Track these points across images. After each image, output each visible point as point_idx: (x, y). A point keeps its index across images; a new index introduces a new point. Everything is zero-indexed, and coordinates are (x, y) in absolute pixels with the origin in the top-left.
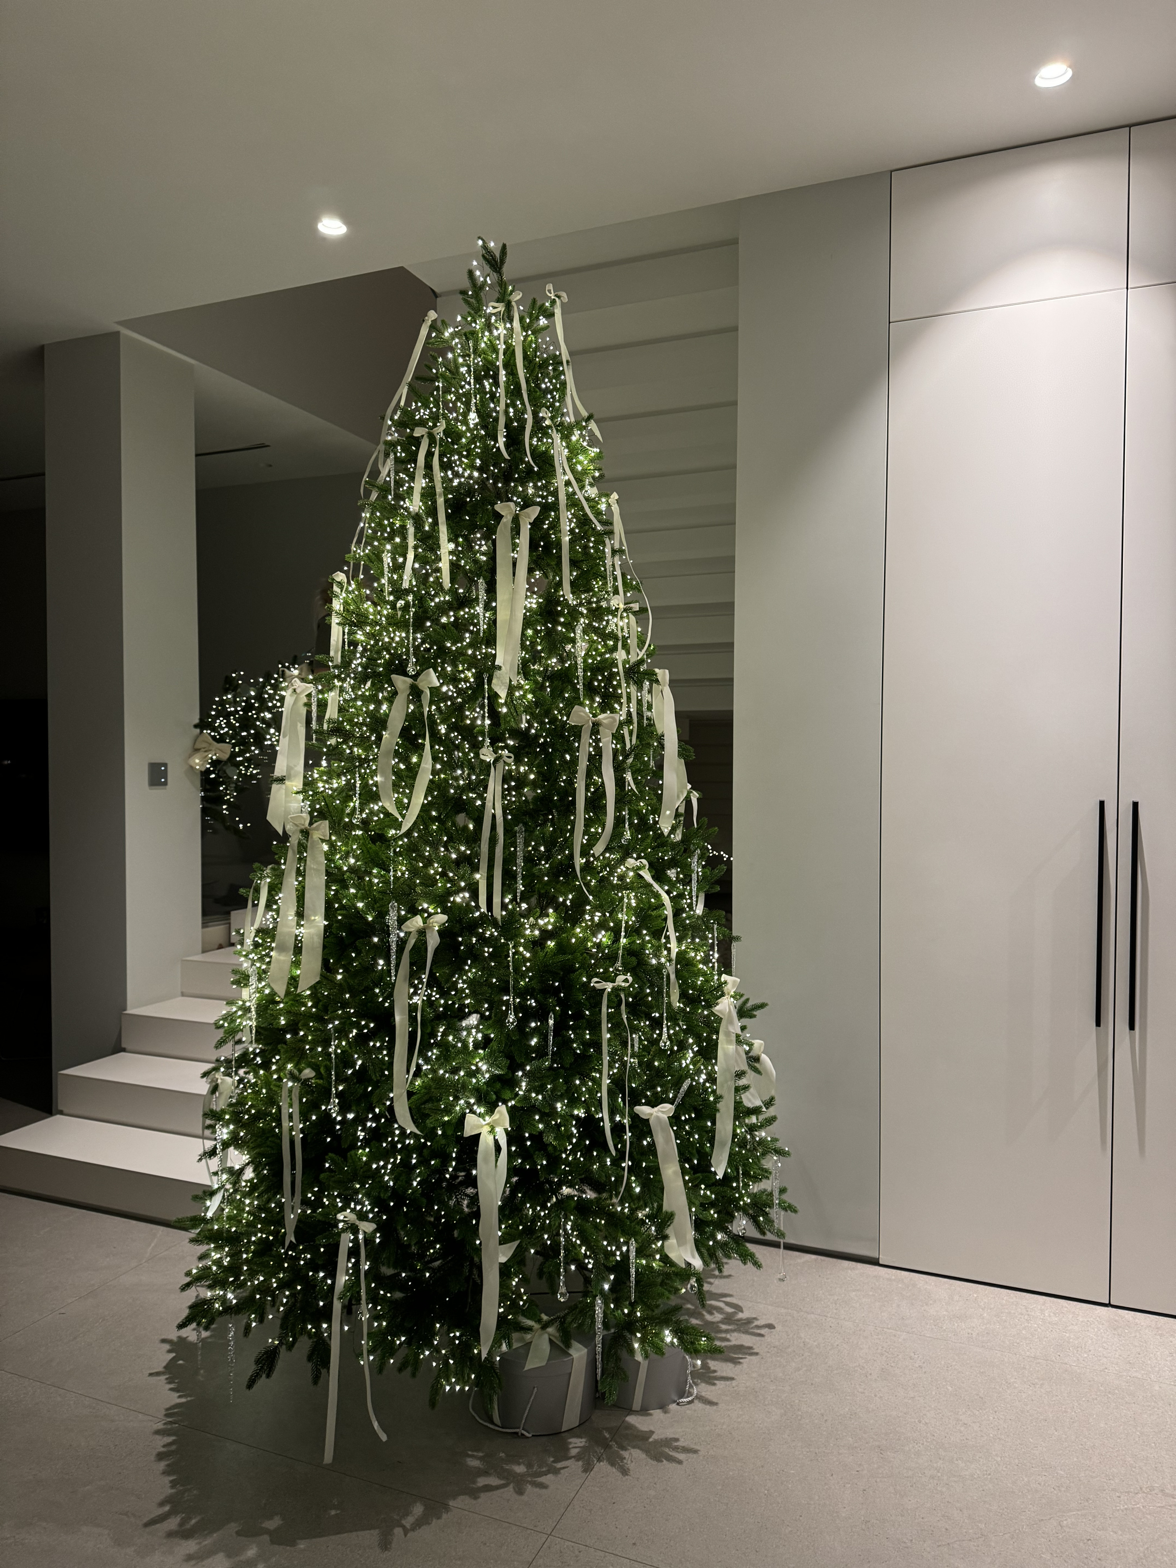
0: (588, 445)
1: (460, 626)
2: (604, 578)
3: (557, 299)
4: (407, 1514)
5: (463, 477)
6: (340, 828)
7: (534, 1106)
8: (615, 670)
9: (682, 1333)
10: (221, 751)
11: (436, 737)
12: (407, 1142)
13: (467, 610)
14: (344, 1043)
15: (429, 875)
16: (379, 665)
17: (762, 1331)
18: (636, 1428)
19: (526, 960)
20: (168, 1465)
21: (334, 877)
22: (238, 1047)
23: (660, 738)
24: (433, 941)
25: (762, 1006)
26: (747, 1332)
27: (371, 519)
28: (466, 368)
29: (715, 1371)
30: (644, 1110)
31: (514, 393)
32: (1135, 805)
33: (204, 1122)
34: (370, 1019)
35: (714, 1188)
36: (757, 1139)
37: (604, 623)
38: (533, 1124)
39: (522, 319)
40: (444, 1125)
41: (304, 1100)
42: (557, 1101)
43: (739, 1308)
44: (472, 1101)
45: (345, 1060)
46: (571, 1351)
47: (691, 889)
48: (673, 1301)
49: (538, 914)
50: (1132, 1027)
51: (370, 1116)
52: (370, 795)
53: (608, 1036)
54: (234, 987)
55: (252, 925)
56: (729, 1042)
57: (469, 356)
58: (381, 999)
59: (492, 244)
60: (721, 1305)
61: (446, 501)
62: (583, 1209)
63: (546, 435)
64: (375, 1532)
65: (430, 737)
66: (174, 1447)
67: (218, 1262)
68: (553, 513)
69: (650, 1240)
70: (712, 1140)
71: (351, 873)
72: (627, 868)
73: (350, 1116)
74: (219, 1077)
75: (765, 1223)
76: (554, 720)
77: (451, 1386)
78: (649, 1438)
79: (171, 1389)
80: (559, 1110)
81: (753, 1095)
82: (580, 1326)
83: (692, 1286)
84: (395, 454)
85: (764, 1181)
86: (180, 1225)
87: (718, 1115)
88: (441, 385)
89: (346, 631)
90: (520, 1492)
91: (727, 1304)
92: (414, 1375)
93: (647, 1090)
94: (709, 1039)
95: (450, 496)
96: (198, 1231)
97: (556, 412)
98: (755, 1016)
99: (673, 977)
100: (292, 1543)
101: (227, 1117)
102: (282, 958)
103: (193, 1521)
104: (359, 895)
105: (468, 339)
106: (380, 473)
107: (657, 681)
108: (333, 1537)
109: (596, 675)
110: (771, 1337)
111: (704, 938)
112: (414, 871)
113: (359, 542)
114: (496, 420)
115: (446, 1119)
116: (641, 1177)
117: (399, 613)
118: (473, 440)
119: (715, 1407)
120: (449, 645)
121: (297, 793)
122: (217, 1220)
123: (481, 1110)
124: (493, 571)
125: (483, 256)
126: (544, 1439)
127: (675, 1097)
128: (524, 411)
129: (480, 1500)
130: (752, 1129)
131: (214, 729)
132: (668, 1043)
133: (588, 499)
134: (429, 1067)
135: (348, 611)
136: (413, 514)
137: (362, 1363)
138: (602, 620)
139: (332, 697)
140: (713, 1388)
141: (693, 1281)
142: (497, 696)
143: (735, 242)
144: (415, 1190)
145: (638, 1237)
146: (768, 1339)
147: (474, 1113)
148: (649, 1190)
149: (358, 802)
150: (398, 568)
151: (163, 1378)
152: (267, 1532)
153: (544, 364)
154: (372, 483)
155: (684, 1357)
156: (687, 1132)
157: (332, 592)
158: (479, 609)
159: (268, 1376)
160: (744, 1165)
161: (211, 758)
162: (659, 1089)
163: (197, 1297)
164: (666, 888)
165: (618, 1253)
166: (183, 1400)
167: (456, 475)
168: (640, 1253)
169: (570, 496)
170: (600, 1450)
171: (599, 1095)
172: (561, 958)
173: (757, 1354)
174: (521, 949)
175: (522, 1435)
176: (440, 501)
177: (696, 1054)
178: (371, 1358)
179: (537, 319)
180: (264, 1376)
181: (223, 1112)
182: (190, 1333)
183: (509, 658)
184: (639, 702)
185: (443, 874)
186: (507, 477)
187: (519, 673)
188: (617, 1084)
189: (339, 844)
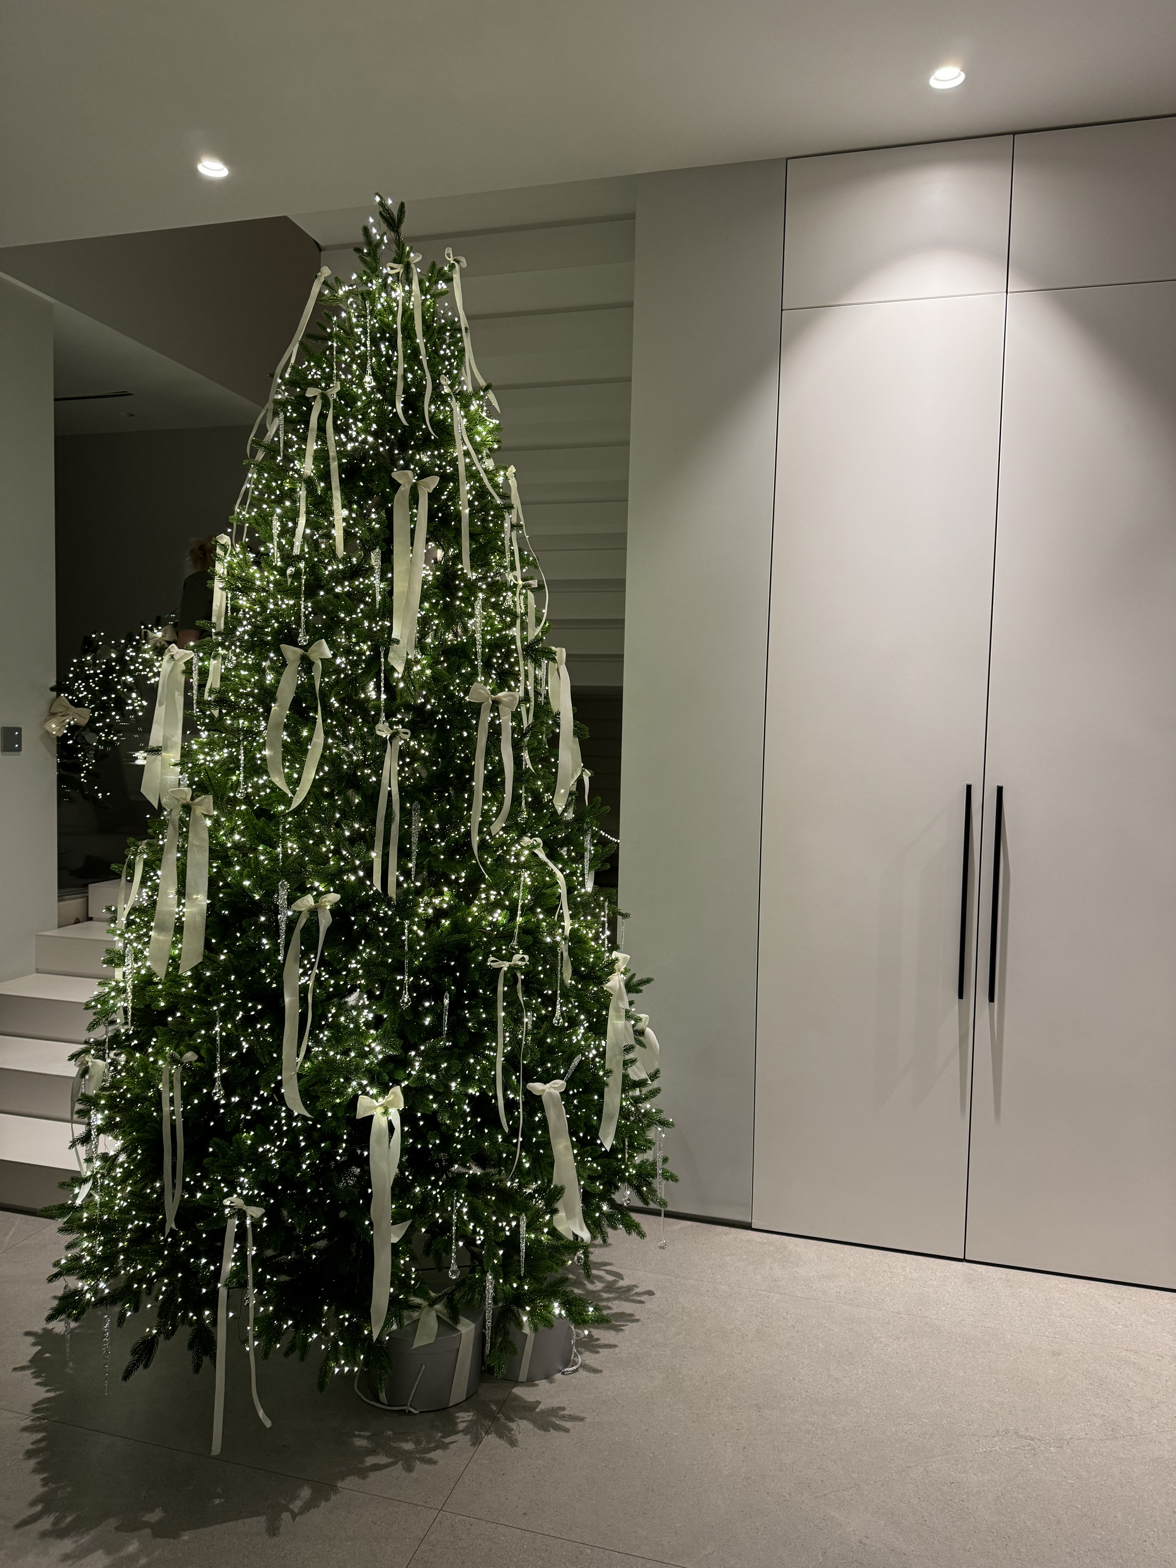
0: (487, 416)
1: (355, 597)
2: (502, 553)
3: (456, 264)
4: (294, 1498)
5: (357, 441)
6: (224, 803)
7: (428, 1085)
8: (513, 647)
9: (570, 1305)
10: (80, 716)
11: (328, 712)
12: (294, 1124)
13: (361, 580)
14: (229, 1026)
15: (321, 853)
16: (267, 634)
17: (642, 1298)
18: (522, 1399)
19: (419, 939)
20: (38, 1463)
21: (217, 853)
22: (111, 1028)
23: (556, 717)
24: (325, 921)
25: (648, 981)
26: (627, 1300)
27: (258, 481)
28: (361, 329)
29: (598, 1339)
30: (536, 1087)
31: (413, 357)
32: (1000, 790)
33: (73, 1107)
34: (256, 1001)
35: (600, 1160)
36: (643, 1111)
37: (502, 598)
38: (426, 1104)
39: (421, 282)
40: (334, 1108)
41: (185, 1083)
42: (452, 1081)
43: (620, 1276)
44: (365, 1082)
45: (230, 1042)
46: (459, 1327)
47: (583, 868)
48: (559, 1273)
49: (432, 893)
50: (992, 999)
51: (256, 1099)
52: (255, 769)
53: (503, 1014)
54: (105, 966)
55: (126, 902)
56: (619, 1017)
57: (365, 317)
58: (268, 980)
59: (390, 202)
60: (602, 1273)
61: (340, 465)
62: (475, 1187)
63: (445, 403)
64: (263, 1519)
65: (322, 710)
66: (44, 1444)
67: (90, 1251)
68: (452, 484)
69: (539, 1214)
70: (599, 1114)
71: (236, 849)
72: (522, 846)
73: (236, 1099)
74: (89, 1059)
75: (649, 1193)
76: (451, 696)
77: (340, 1368)
78: (535, 1408)
79: (38, 1384)
80: (453, 1089)
81: (638, 1068)
82: (469, 1302)
83: (579, 1258)
84: (285, 414)
85: (648, 1151)
86: (48, 1214)
87: (606, 1089)
88: (335, 345)
89: (229, 595)
90: (409, 1469)
91: (608, 1272)
92: (302, 1359)
93: (538, 1067)
94: (599, 1015)
95: (344, 461)
96: (66, 1219)
97: (455, 380)
98: (641, 991)
99: (566, 954)
100: (175, 1535)
101: (103, 1102)
102: (161, 938)
103: (68, 1520)
104: (245, 872)
105: (364, 299)
106: (267, 431)
107: (554, 660)
108: (218, 1526)
109: (495, 652)
110: (651, 1304)
111: (596, 916)
112: (305, 849)
113: (243, 503)
114: (394, 384)
115: (338, 1101)
116: (532, 1152)
117: (289, 580)
118: (368, 405)
119: (599, 1375)
120: (342, 615)
121: (175, 765)
122: (87, 1208)
123: (373, 1091)
124: (389, 541)
125: (380, 213)
126: (432, 1415)
127: (565, 1073)
128: (423, 378)
129: (368, 1480)
130: (636, 1101)
131: (72, 693)
132: (561, 1020)
133: (486, 471)
134: (321, 1049)
135: (233, 575)
136: (305, 477)
137: (248, 1349)
138: (499, 595)
139: (215, 666)
140: (597, 1356)
141: (580, 1253)
142: (393, 669)
143: (632, 217)
144: (304, 1173)
145: (529, 1213)
146: (648, 1305)
147: (367, 1094)
148: (540, 1166)
149: (242, 775)
150: (288, 533)
151: (28, 1372)
152: (147, 1525)
153: (442, 329)
154: (258, 443)
155: (570, 1327)
156: (575, 1106)
157: (216, 555)
158: (375, 579)
159: (146, 1366)
160: (630, 1137)
161: (69, 723)
162: (549, 1065)
163: (65, 1288)
164: (560, 866)
165: (507, 1228)
166: (52, 1394)
167: (350, 439)
168: (530, 1228)
169: (468, 467)
170: (488, 1423)
171: (493, 1073)
172: (457, 937)
173: (638, 1320)
174: (415, 928)
175: (410, 1412)
176: (334, 465)
177: (588, 1029)
178: (256, 1343)
179: (436, 283)
180: (141, 1367)
181: (98, 1097)
182: (59, 1326)
183: (407, 632)
184: (536, 680)
185: (337, 852)
186: (402, 444)
187: (416, 647)
188: (511, 1061)
189: (223, 819)
